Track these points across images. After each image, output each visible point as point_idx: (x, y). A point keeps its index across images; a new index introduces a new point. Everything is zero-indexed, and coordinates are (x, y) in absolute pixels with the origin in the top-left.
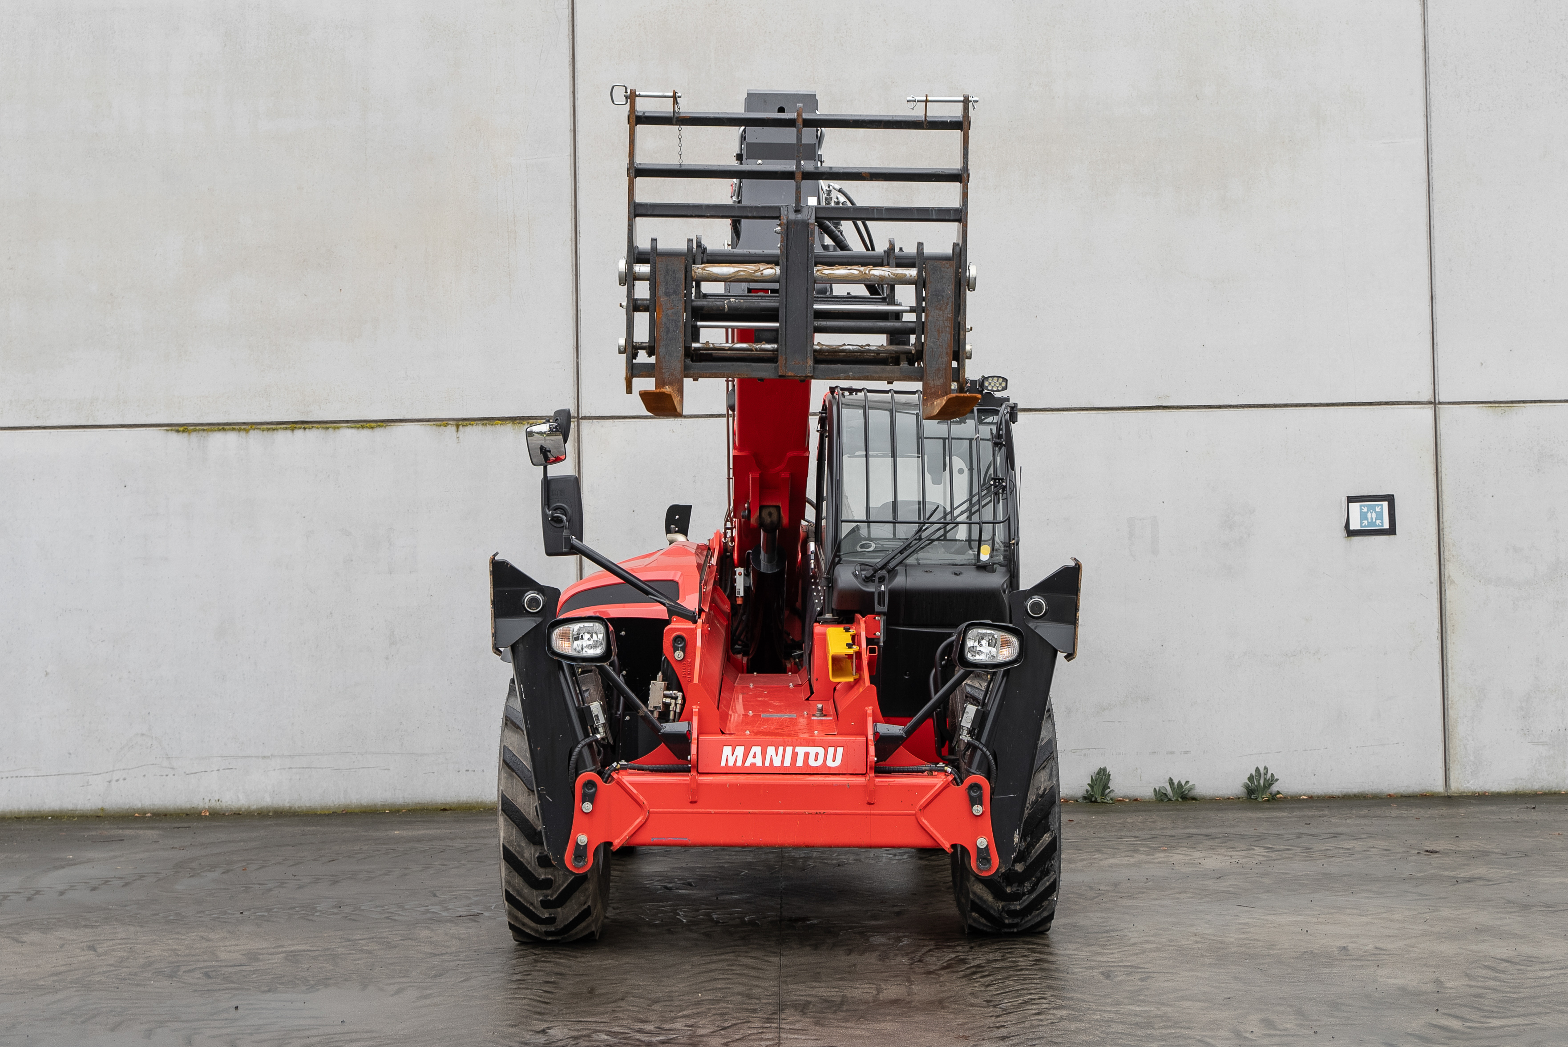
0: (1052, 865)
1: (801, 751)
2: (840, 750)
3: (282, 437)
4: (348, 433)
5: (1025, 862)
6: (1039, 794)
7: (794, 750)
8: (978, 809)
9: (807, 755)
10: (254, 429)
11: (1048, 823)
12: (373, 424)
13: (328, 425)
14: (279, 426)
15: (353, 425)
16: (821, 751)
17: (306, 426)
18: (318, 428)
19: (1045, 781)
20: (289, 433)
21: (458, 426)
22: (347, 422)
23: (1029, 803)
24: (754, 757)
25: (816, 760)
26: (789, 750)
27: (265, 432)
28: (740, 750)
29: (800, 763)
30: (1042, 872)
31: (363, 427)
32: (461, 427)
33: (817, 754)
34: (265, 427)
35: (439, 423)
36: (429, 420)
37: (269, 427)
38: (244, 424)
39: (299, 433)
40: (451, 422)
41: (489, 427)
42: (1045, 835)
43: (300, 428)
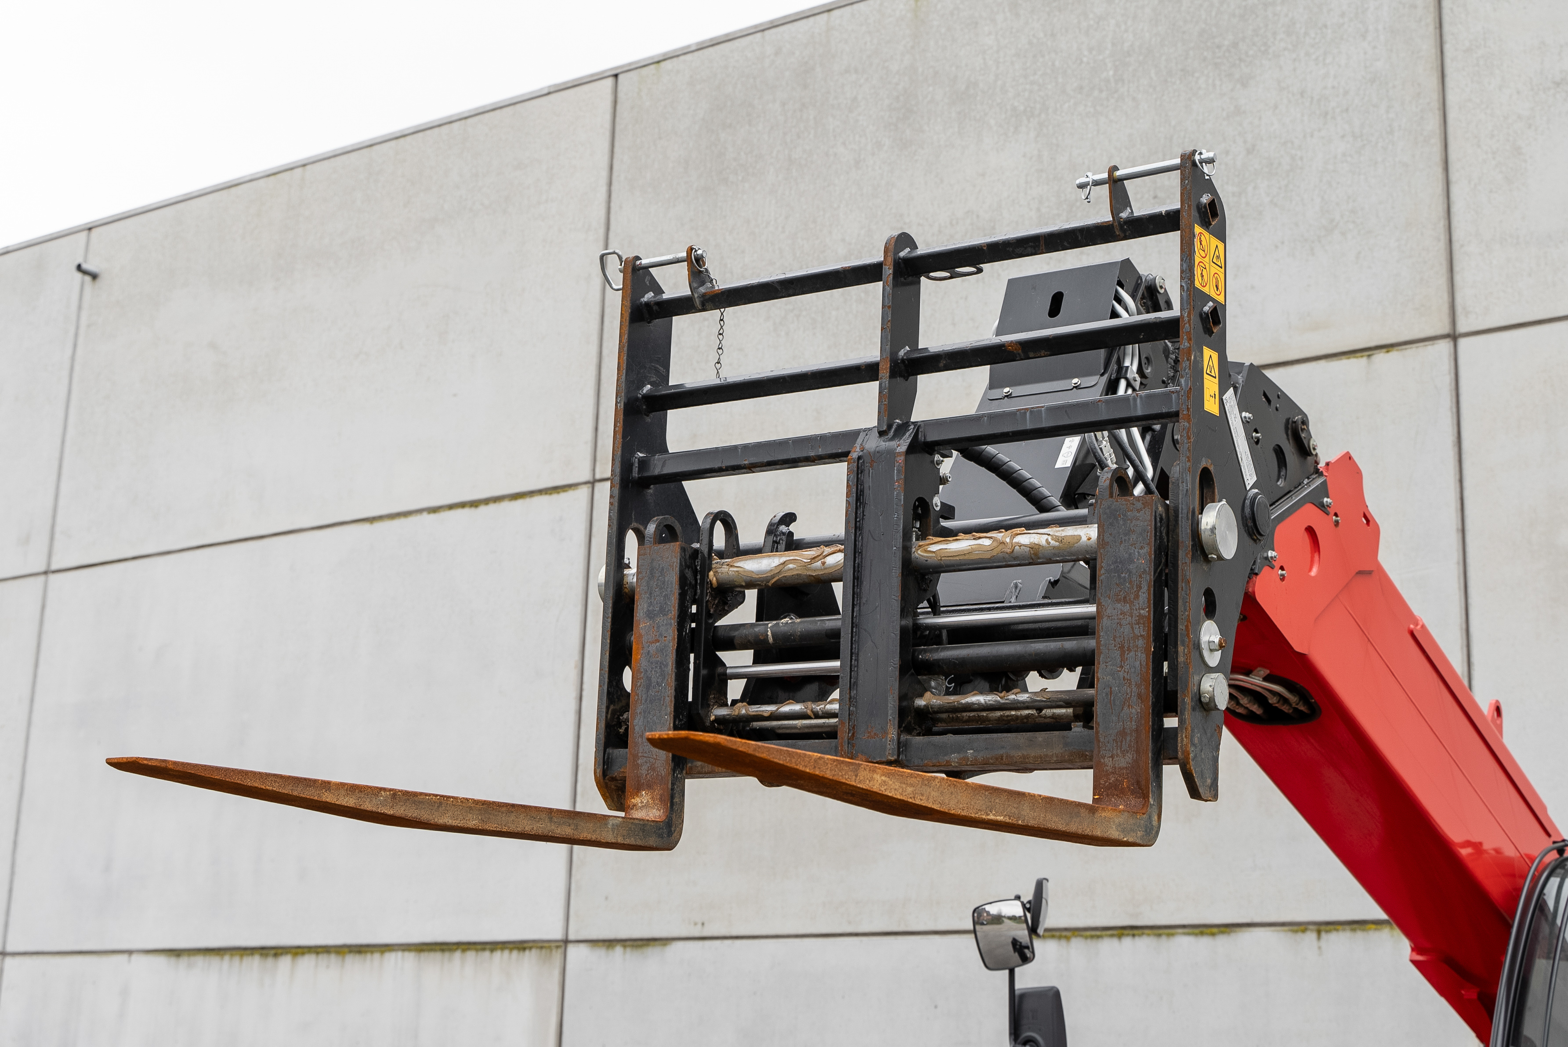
3: (1108, 945)
4: (1184, 941)
10: (1076, 936)
12: (1215, 930)
13: (1161, 931)
14: (1104, 933)
15: (1190, 931)
17: (1136, 932)
18: (1149, 935)
20: (1115, 942)
21: (1319, 932)
22: (1184, 926)
27: (1089, 941)
31: (1202, 934)
32: (1323, 935)
34: (1088, 933)
35: (1295, 928)
36: (1283, 924)
37: (1093, 933)
38: (1066, 929)
39: (1127, 942)
40: (1311, 927)
41: (1360, 935)
43: (1128, 935)
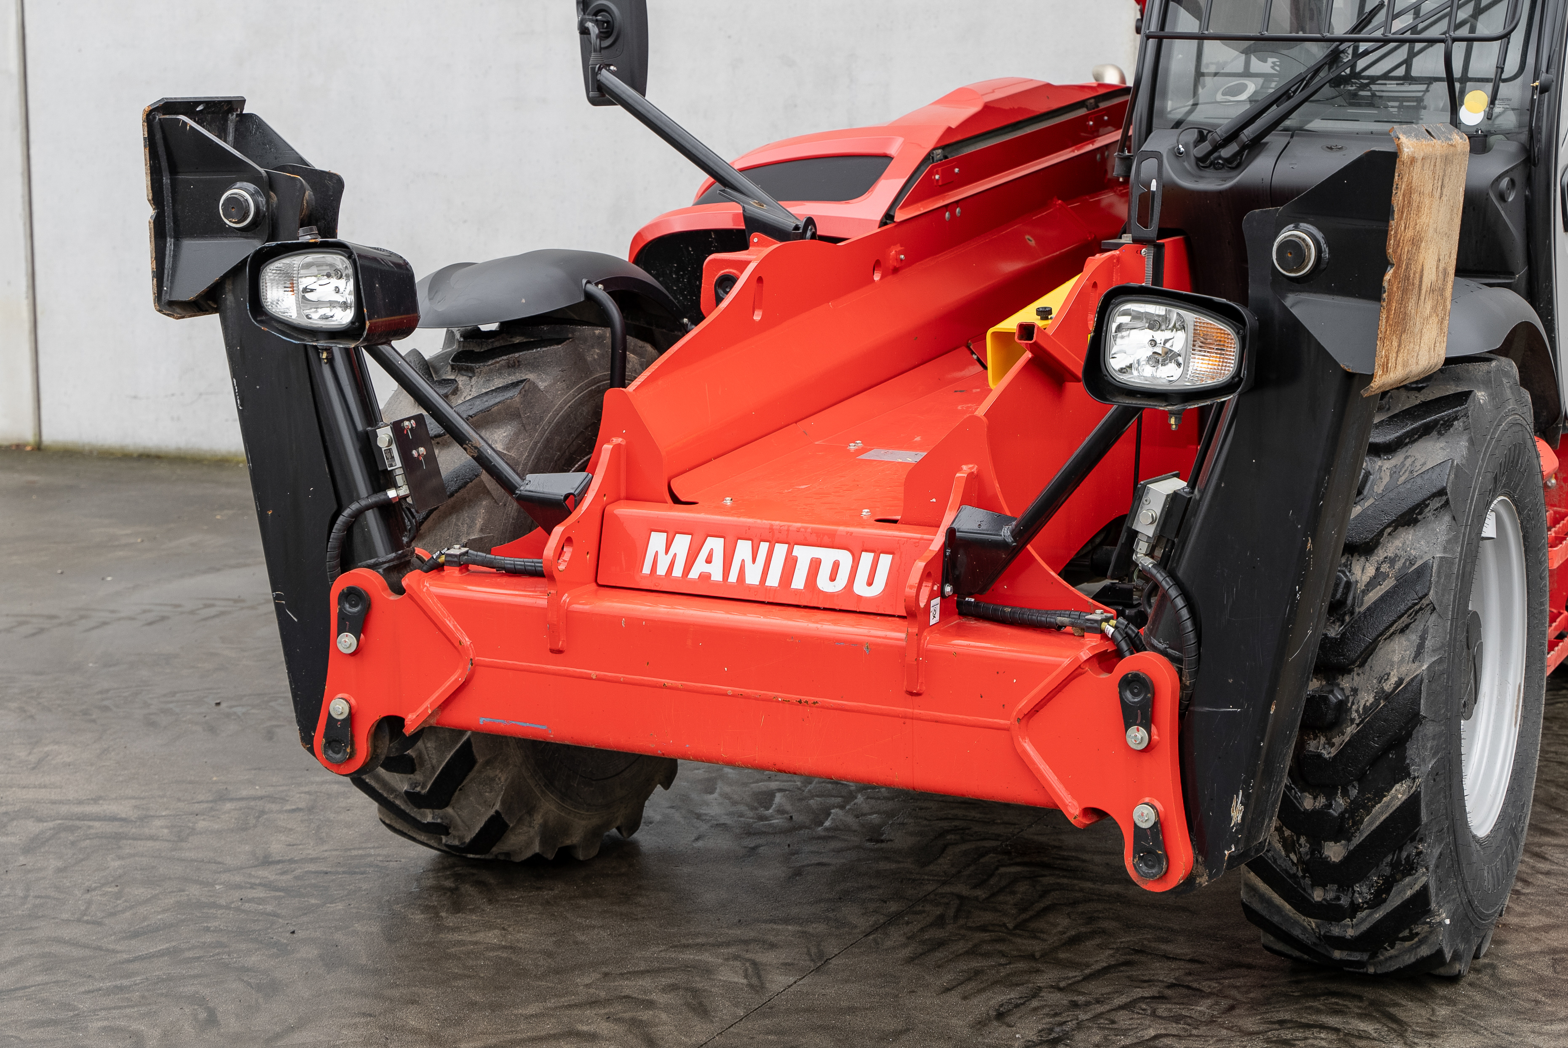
0: (1419, 853)
1: (804, 554)
2: (886, 560)
5: (1349, 840)
6: (1383, 690)
7: (790, 551)
8: (1137, 736)
9: (815, 565)
11: (1405, 758)
16: (845, 558)
19: (1402, 661)
23: (1357, 711)
24: (709, 561)
25: (833, 578)
26: (781, 550)
28: (682, 543)
29: (798, 582)
30: (1394, 865)
33: (836, 566)
42: (1397, 786)
